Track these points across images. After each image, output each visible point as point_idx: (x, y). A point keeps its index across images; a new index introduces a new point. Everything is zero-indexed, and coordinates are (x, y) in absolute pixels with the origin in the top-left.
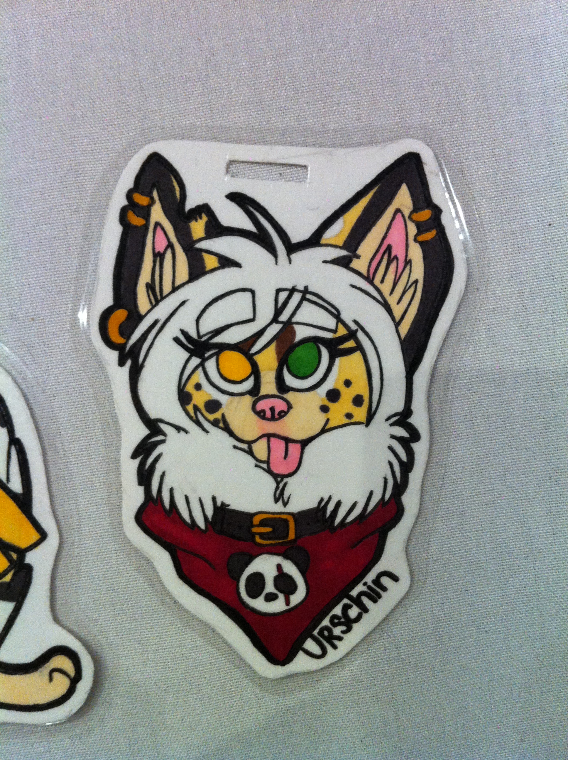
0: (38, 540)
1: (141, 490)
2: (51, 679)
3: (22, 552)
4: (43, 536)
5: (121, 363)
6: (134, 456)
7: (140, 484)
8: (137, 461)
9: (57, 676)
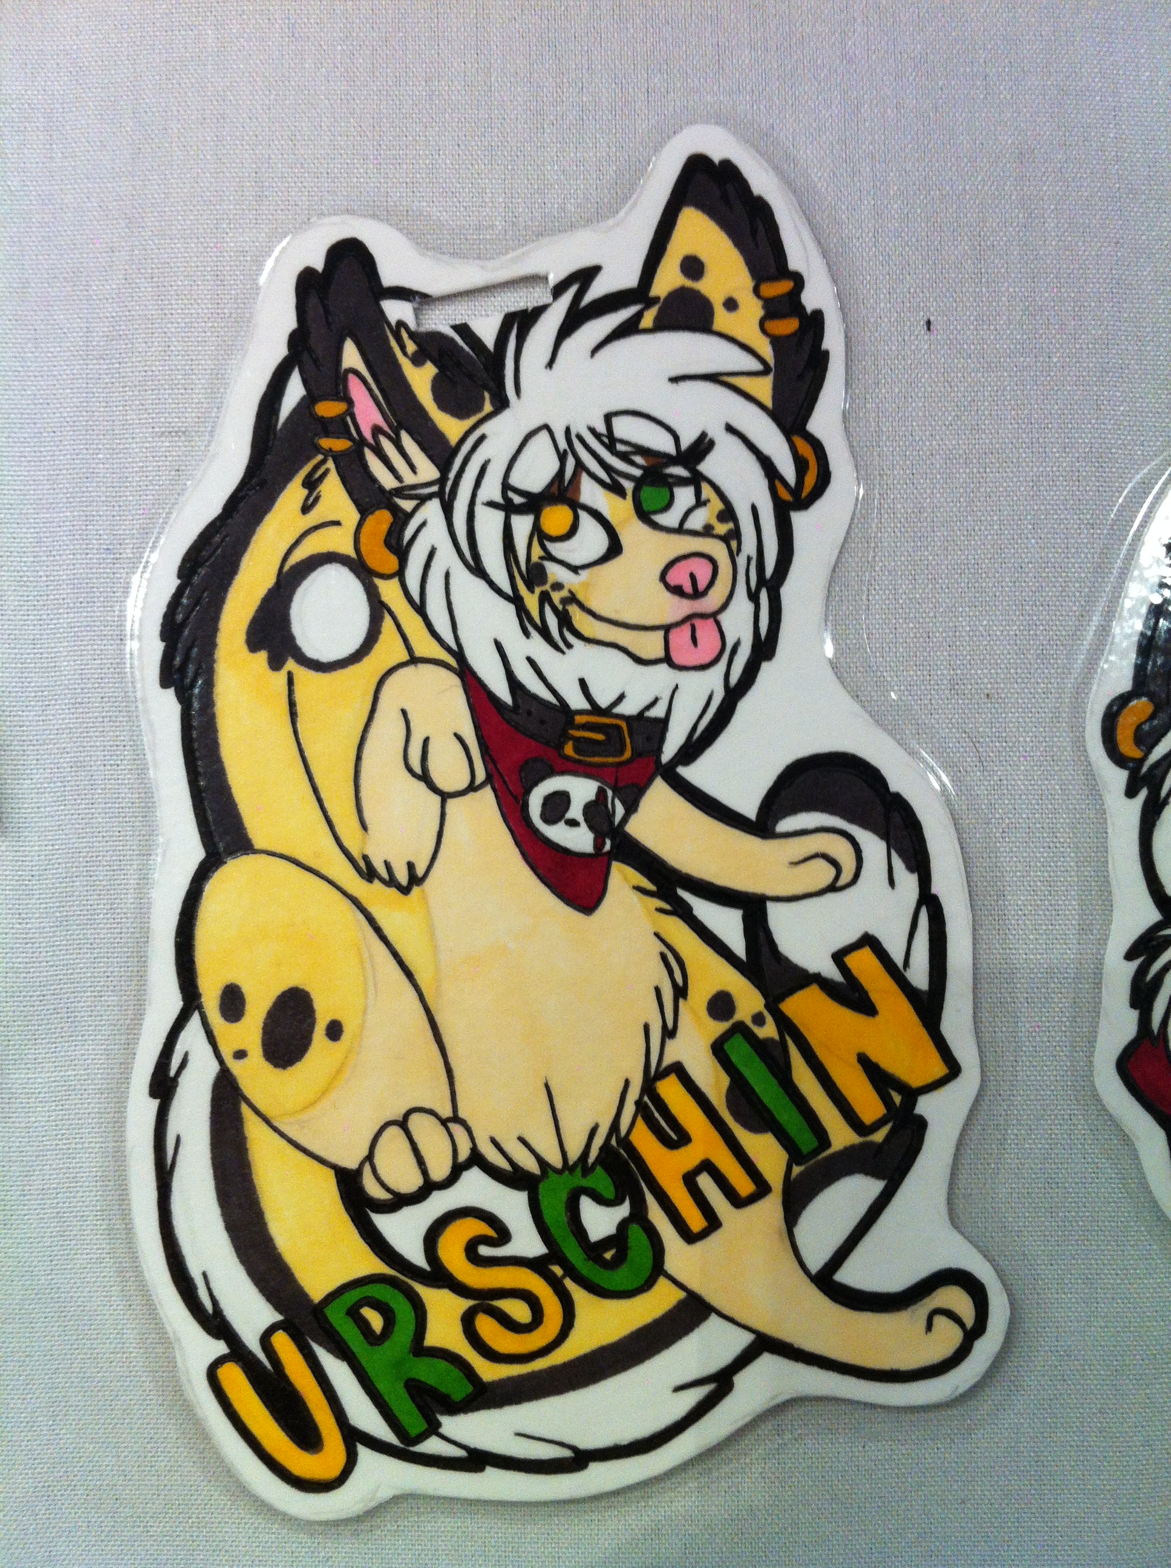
0: (944, 1077)
1: (1133, 1016)
2: (929, 1327)
3: (911, 1095)
4: (954, 1069)
5: (1131, 792)
6: (1129, 956)
7: (1134, 1004)
8: (1135, 964)
9: (940, 1321)
